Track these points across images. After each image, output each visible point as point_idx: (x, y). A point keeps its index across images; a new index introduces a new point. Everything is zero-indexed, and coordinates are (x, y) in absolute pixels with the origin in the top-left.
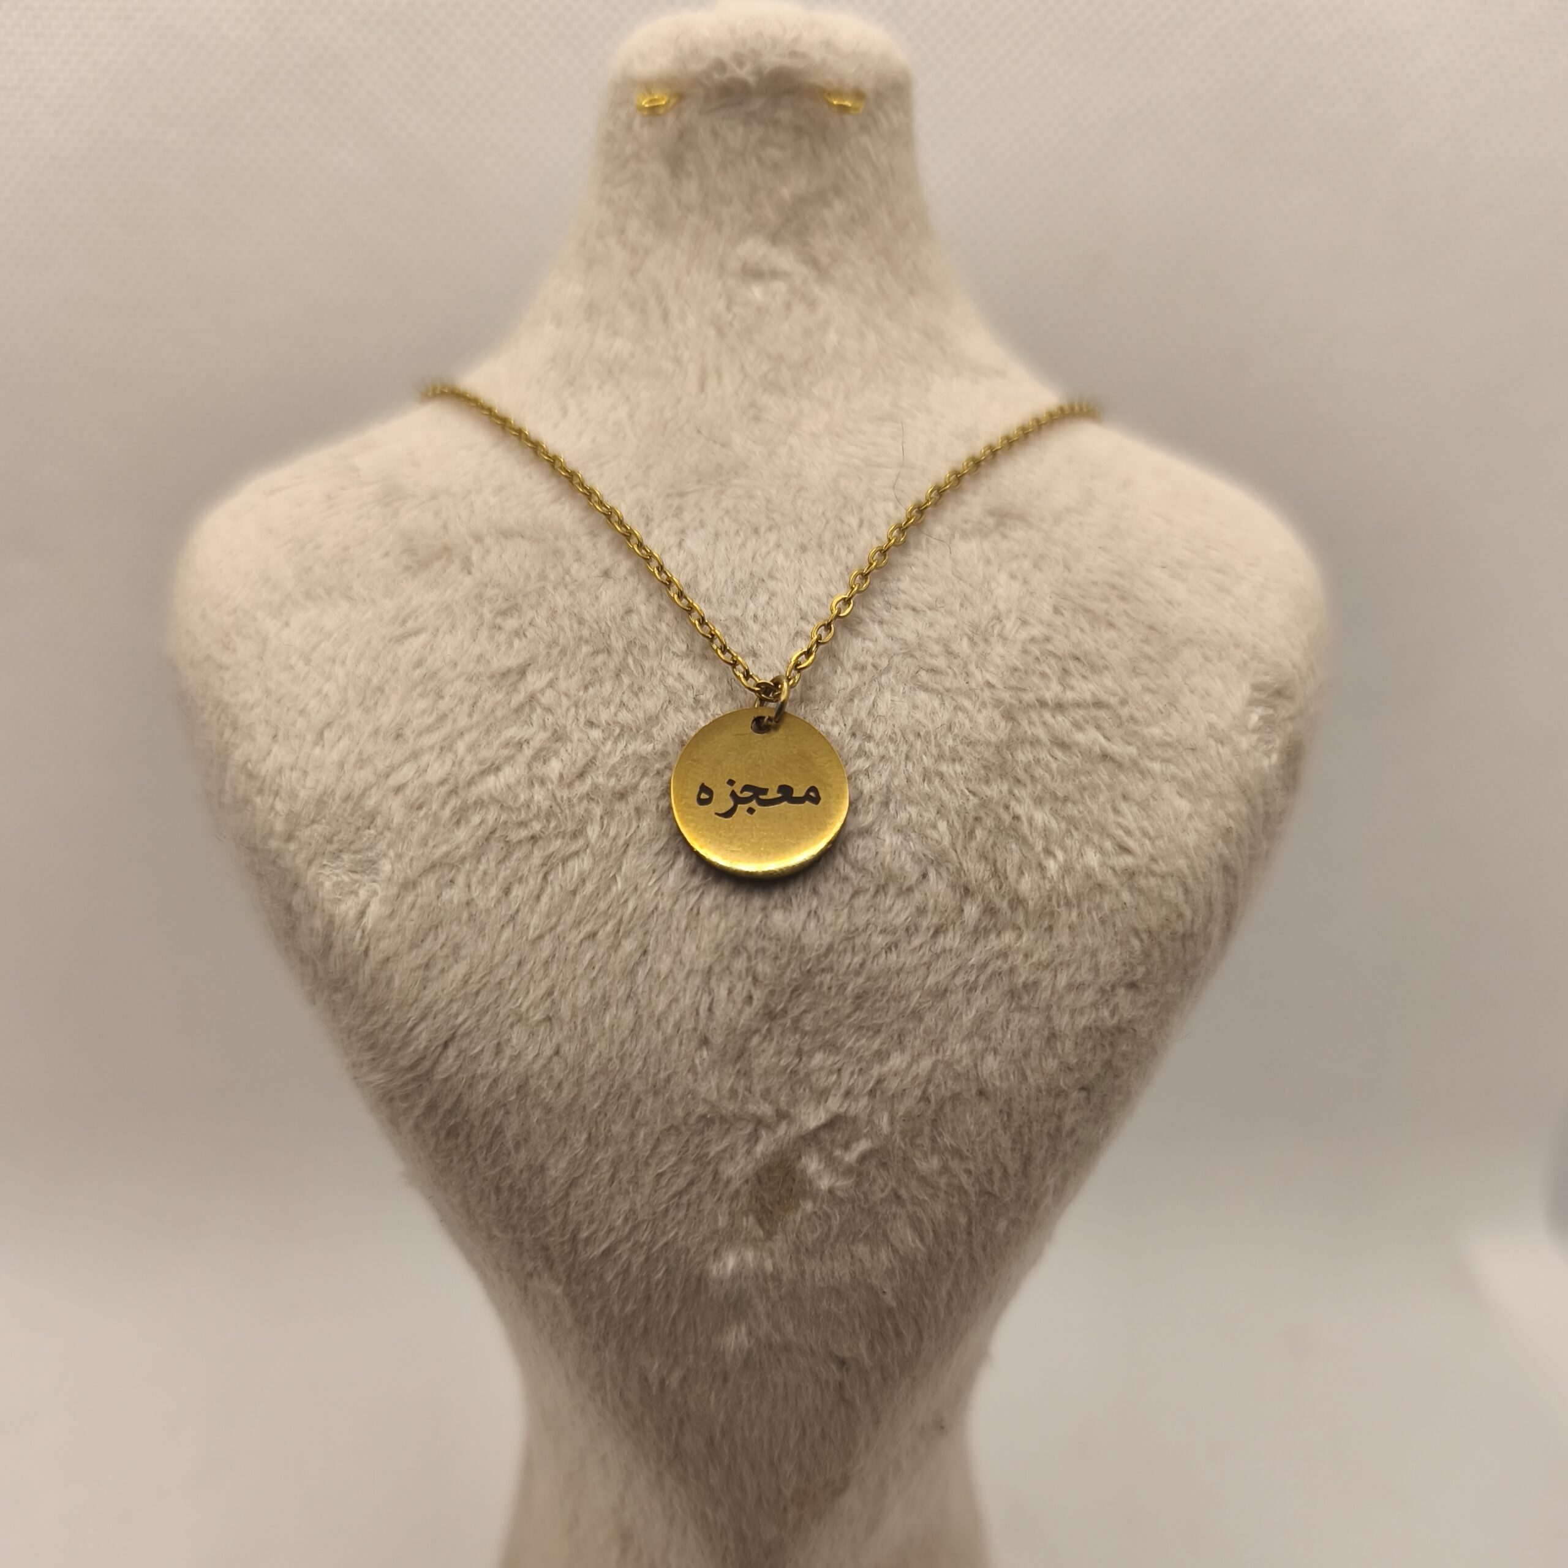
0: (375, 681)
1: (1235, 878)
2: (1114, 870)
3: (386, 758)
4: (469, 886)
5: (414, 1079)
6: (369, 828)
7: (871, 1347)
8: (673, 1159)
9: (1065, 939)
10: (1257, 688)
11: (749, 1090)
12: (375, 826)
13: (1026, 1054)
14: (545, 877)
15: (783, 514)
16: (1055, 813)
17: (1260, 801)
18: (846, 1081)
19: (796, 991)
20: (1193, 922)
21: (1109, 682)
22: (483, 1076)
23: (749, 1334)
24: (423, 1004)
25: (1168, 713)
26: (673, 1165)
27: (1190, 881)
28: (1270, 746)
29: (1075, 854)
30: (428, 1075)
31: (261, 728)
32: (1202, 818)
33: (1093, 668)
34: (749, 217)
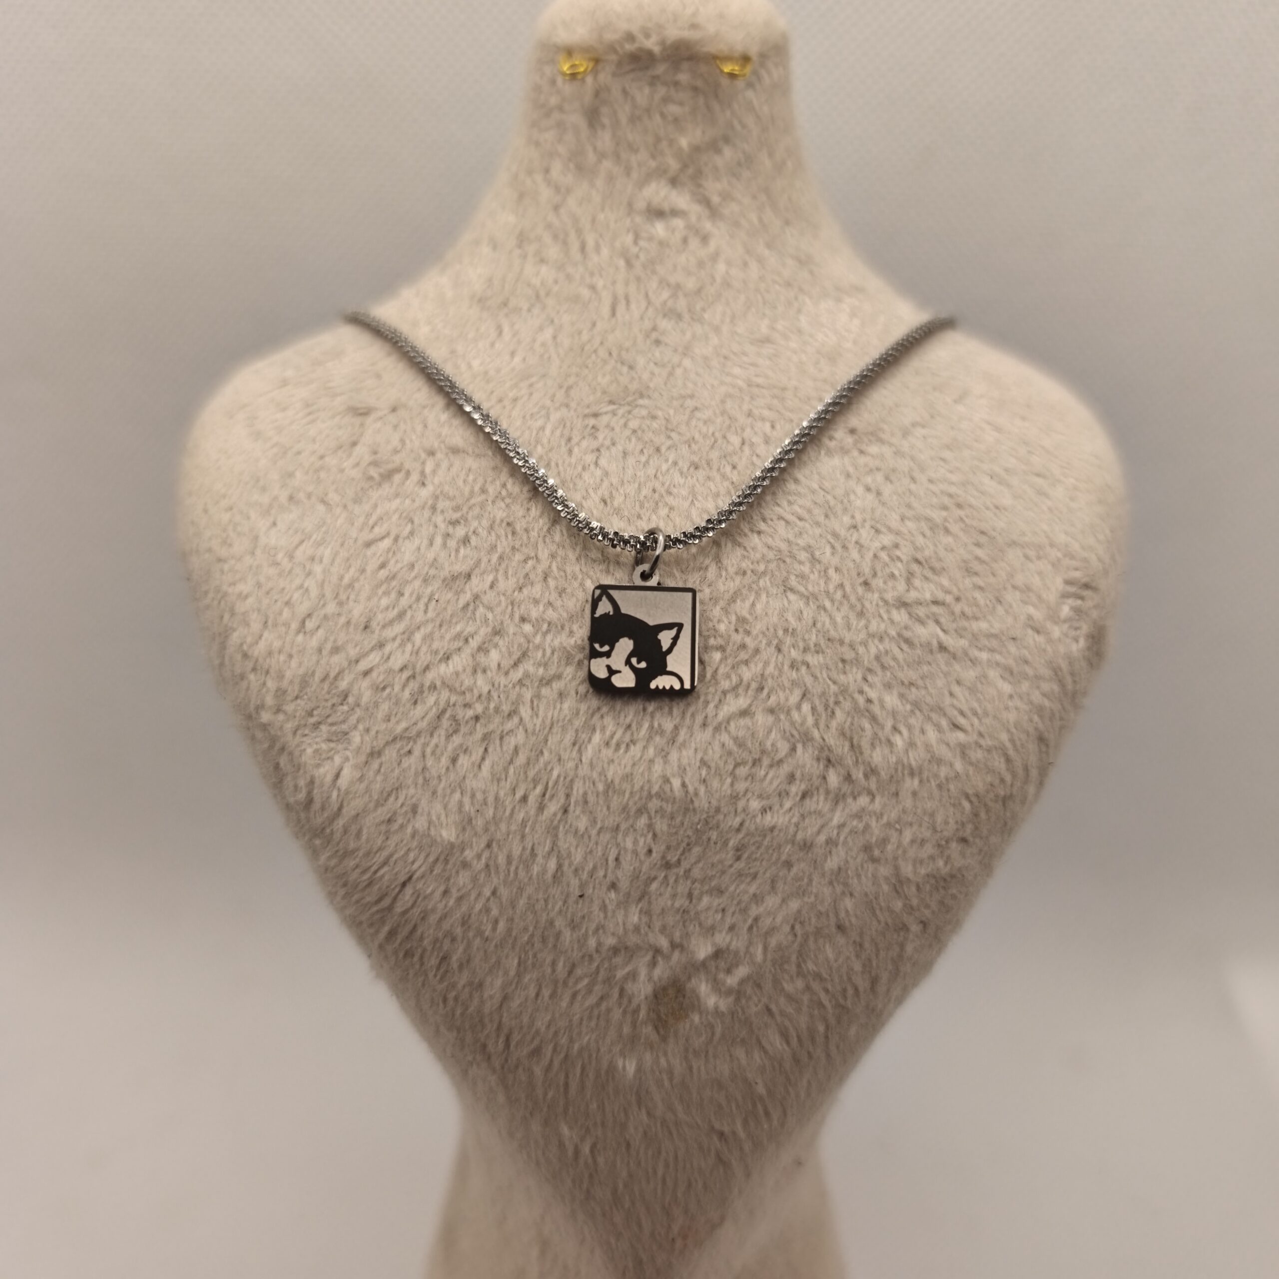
0: (346, 580)
1: (1047, 746)
2: (948, 745)
3: (356, 646)
4: (424, 756)
5: (378, 912)
6: (342, 704)
8: (586, 981)
9: (908, 803)
10: (1068, 582)
11: (649, 926)
12: (348, 703)
13: (877, 897)
14: (486, 750)
15: (679, 434)
16: (902, 697)
17: (1069, 680)
18: (729, 921)
19: (688, 846)
20: (1012, 785)
21: (945, 582)
22: (434, 910)
23: (649, 1114)
24: (385, 854)
25: (994, 608)
26: (587, 985)
27: (1011, 752)
28: (1078, 632)
29: (917, 732)
30: (390, 908)
31: (254, 616)
32: (1021, 698)
33: (932, 569)
34: (653, 164)
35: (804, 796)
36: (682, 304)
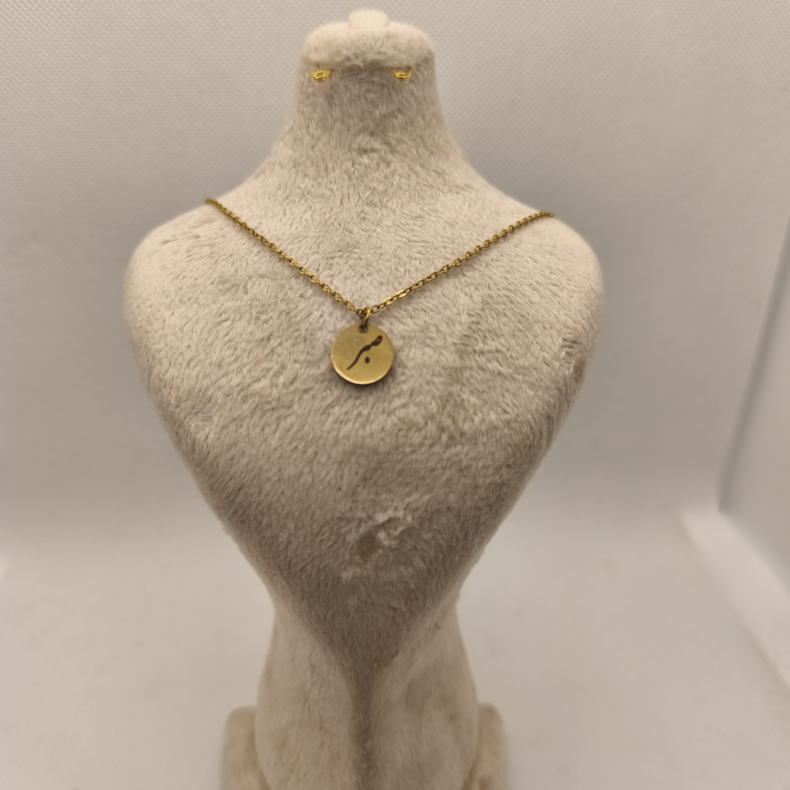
0: (209, 342)
1: (553, 420)
2: (501, 420)
3: (215, 375)
4: (248, 428)
5: (227, 502)
6: (209, 403)
7: (406, 603)
8: (328, 534)
9: (481, 448)
10: (564, 340)
11: (357, 507)
12: (211, 403)
13: (466, 493)
14: (278, 424)
15: (373, 267)
16: (479, 397)
17: (563, 388)
18: (395, 504)
19: (375, 470)
20: (534, 440)
21: (503, 341)
22: (254, 502)
23: (358, 598)
24: (231, 473)
25: (526, 354)
26: (328, 536)
27: (533, 424)
28: (570, 365)
29: (486, 414)
30: (233, 501)
31: (164, 360)
32: (539, 398)
33: (497, 335)
34: (361, 124)
35: (432, 445)
36: (376, 199)
